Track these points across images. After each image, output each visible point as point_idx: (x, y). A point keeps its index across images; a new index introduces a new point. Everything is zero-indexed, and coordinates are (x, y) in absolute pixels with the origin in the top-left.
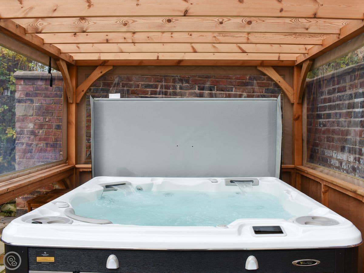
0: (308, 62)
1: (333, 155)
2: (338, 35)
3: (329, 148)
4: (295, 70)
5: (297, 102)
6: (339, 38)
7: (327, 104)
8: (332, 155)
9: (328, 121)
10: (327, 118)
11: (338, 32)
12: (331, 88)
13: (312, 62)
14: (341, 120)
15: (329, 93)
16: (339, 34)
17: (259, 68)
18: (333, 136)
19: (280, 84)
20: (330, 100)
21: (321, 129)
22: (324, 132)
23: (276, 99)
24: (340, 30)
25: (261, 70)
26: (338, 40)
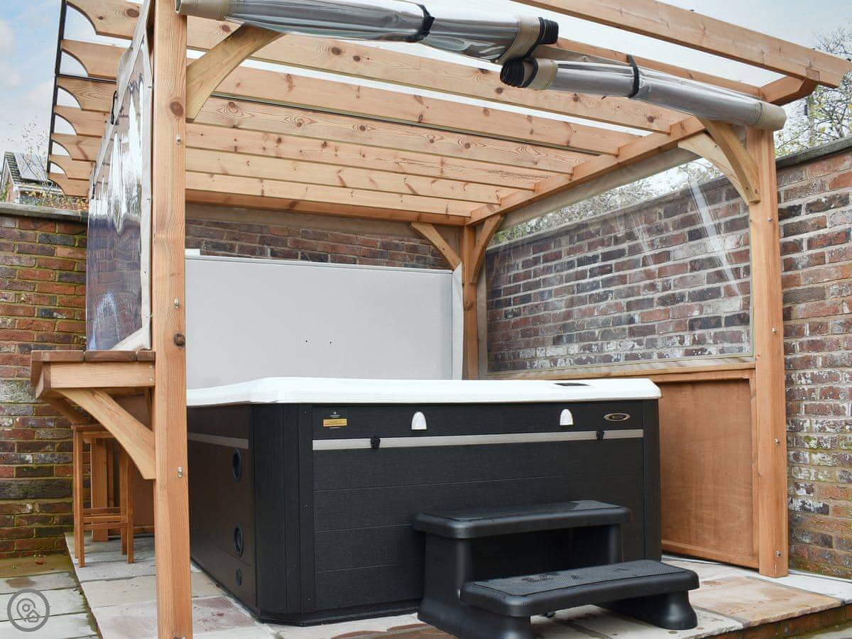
0: (498, 217)
1: (538, 353)
2: (568, 176)
3: (528, 345)
4: (466, 232)
5: (471, 281)
6: (570, 180)
7: (522, 283)
8: (536, 355)
9: (524, 307)
10: (522, 303)
11: (569, 171)
12: (531, 257)
13: (503, 218)
14: (550, 300)
15: (526, 264)
16: (572, 175)
17: (415, 226)
18: (535, 327)
19: (444, 253)
20: (527, 276)
21: (509, 321)
22: (516, 325)
23: (451, 271)
24: (573, 169)
25: (417, 228)
26: (568, 182)
